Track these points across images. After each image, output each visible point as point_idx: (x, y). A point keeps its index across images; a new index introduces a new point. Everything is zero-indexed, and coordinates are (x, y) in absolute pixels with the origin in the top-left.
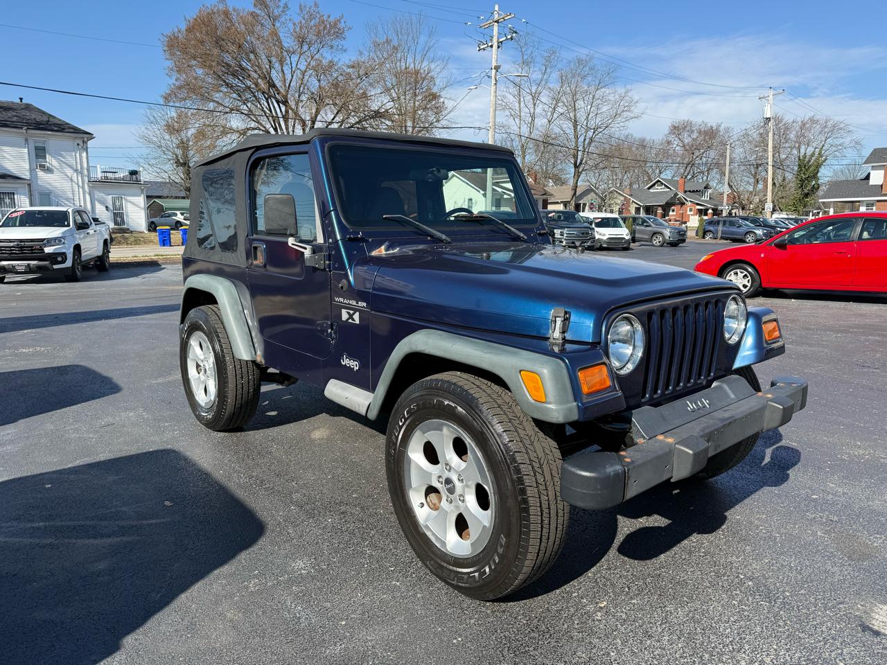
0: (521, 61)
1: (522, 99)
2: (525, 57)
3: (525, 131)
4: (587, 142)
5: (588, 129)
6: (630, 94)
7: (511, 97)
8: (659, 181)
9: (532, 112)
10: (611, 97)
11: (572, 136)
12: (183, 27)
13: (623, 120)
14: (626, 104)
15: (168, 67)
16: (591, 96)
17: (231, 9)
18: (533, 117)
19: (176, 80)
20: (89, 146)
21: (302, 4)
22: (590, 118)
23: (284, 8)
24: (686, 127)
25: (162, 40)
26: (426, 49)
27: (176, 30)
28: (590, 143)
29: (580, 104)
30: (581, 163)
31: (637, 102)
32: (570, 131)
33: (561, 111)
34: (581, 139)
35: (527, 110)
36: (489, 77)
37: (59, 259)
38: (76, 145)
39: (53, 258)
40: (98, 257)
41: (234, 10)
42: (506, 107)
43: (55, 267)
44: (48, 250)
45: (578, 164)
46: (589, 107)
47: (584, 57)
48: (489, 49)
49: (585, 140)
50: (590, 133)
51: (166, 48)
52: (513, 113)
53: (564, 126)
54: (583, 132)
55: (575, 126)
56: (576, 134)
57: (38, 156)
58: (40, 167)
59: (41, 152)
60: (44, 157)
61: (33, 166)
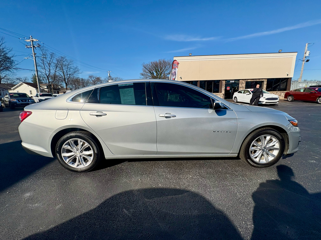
1: (45, 64)
2: (43, 53)
3: (48, 73)
4: (68, 77)
5: (67, 75)
6: (78, 67)
7: (41, 64)
9: (49, 68)
10: (73, 68)
13: (77, 73)
14: (77, 70)
16: (67, 66)
18: (50, 70)
22: (67, 72)
29: (64, 68)
31: (80, 70)
32: (62, 75)
34: (66, 77)
35: (47, 68)
36: (32, 56)
45: (66, 83)
46: (67, 69)
47: (63, 56)
48: (31, 48)
50: (68, 76)
52: (42, 68)
53: (60, 73)
54: (66, 75)
55: (64, 73)
56: (64, 75)
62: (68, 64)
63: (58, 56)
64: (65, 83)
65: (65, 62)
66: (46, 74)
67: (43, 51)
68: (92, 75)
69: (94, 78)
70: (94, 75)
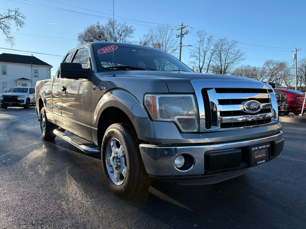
0: (199, 40)
6: (240, 51)
12: (84, 30)
13: (238, 60)
14: (240, 55)
15: (78, 44)
17: (100, 25)
18: (204, 60)
20: (51, 70)
21: (121, 23)
22: (226, 60)
24: (271, 62)
25: (77, 35)
26: (170, 36)
27: (81, 32)
28: (226, 69)
29: (222, 54)
31: (244, 54)
32: (220, 65)
33: (215, 57)
34: (223, 68)
35: (202, 57)
37: (22, 102)
38: (47, 70)
39: (20, 101)
46: (226, 56)
49: (225, 67)
50: (226, 65)
51: (78, 38)
52: (197, 58)
54: (224, 64)
55: (221, 62)
56: (221, 65)
57: (35, 73)
58: (36, 76)
59: (36, 72)
60: (37, 73)
61: (33, 76)
62: (229, 47)
63: (215, 40)
65: (226, 46)
66: (199, 66)
67: (201, 36)
68: (271, 60)
69: (274, 64)
70: (274, 60)
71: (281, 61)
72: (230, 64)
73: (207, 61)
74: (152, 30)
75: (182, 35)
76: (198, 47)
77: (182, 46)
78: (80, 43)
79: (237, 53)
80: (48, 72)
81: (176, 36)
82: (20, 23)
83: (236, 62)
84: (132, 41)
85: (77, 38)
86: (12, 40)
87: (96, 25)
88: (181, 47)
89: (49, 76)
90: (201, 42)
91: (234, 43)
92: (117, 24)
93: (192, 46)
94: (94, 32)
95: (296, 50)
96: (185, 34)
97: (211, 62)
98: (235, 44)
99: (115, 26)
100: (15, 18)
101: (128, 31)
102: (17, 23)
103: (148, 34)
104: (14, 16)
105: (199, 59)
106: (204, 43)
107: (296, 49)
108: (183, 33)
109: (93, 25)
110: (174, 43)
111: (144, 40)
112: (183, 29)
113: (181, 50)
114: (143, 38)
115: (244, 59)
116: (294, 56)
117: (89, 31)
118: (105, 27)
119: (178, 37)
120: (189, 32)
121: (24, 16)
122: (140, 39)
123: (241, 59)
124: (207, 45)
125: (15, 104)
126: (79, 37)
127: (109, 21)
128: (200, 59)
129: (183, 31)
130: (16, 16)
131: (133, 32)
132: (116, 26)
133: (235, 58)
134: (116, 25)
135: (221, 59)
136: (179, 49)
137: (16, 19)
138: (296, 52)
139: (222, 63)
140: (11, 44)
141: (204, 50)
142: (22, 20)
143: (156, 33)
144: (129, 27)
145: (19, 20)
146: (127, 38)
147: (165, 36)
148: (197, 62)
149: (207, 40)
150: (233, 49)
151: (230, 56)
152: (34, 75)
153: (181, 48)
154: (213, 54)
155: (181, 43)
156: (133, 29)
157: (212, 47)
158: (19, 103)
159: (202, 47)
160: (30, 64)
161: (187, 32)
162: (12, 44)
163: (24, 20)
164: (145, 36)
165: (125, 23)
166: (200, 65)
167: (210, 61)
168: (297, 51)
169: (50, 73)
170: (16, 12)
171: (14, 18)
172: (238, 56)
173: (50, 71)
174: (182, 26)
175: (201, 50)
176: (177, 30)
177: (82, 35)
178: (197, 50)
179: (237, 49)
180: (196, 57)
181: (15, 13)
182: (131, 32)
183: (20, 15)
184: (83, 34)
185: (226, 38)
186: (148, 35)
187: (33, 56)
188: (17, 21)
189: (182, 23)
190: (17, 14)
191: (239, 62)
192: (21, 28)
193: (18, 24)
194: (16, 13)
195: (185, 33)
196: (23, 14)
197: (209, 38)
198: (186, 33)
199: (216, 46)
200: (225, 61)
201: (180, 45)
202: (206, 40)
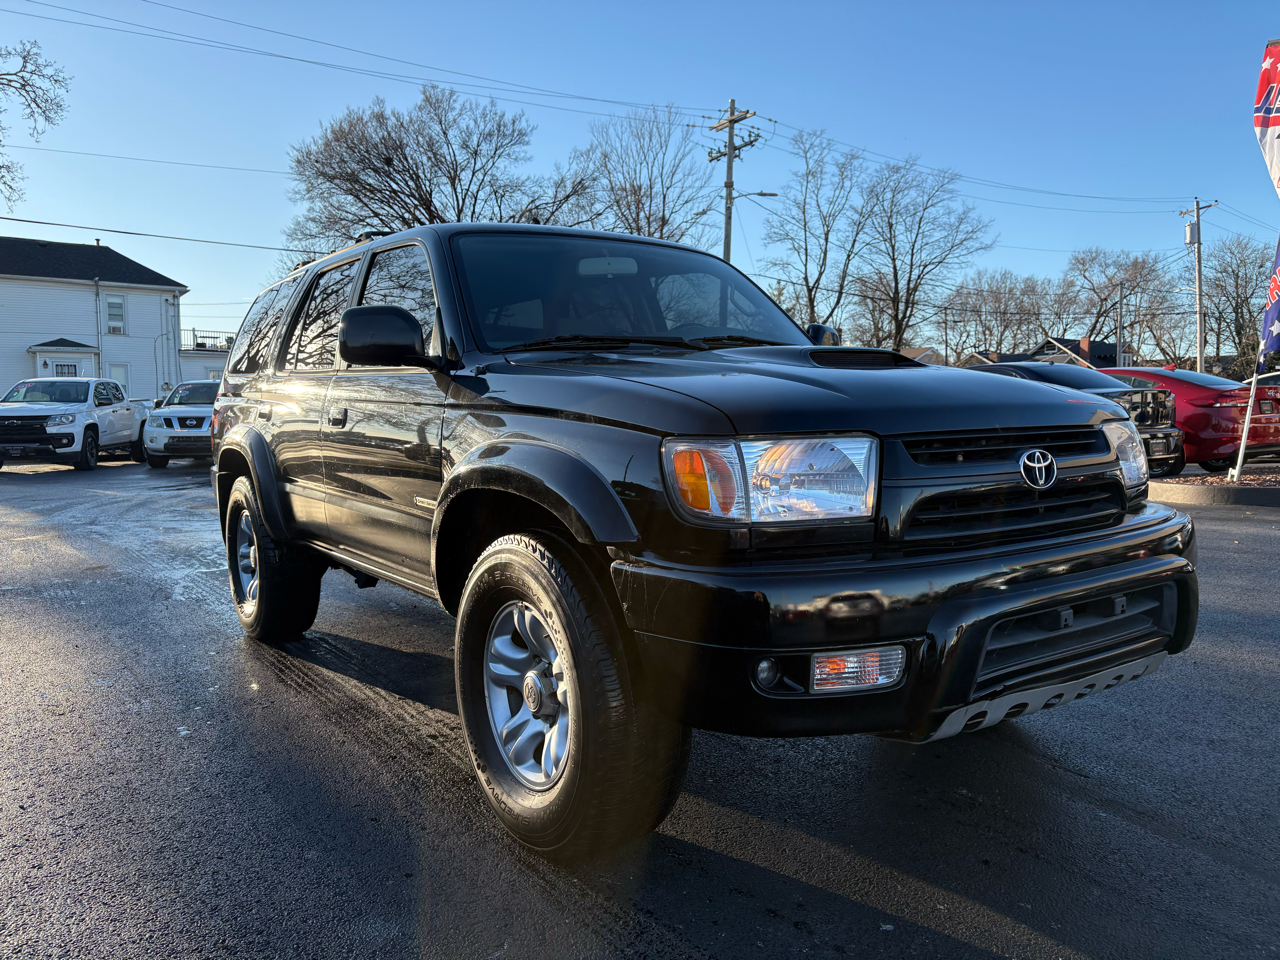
0: (803, 170)
4: (912, 286)
5: (912, 267)
6: (972, 215)
8: (1049, 342)
9: (824, 244)
10: (945, 219)
11: (891, 277)
12: (318, 133)
13: (965, 252)
14: (970, 229)
15: (293, 190)
16: (916, 218)
17: (388, 113)
18: (825, 253)
19: (309, 211)
20: (181, 302)
21: (474, 102)
22: (915, 251)
23: (461, 110)
24: (1094, 259)
25: (291, 154)
26: (680, 156)
27: (309, 140)
28: (915, 289)
29: (899, 229)
30: (904, 317)
31: (986, 226)
32: (888, 270)
33: (868, 239)
34: (902, 284)
35: (815, 240)
37: (65, 441)
38: (163, 302)
39: (57, 439)
40: (130, 442)
41: (393, 113)
42: (787, 237)
43: (58, 450)
44: (51, 430)
45: (900, 316)
46: (914, 236)
49: (909, 281)
50: (916, 272)
51: (294, 165)
52: (796, 245)
54: (908, 268)
55: (894, 260)
56: (895, 273)
57: (112, 316)
58: (114, 331)
59: (116, 311)
60: (120, 317)
61: (105, 330)
62: (926, 198)
63: (869, 170)
64: (895, 317)
65: (913, 193)
66: (806, 279)
67: (808, 155)
68: (1094, 249)
69: (1107, 266)
70: (1108, 250)
71: (1137, 253)
72: (933, 266)
73: (836, 256)
74: (604, 131)
75: (732, 151)
76: (800, 198)
77: (735, 194)
78: (303, 187)
79: (961, 221)
80: (167, 311)
81: (710, 153)
82: (45, 108)
83: (956, 260)
84: (524, 178)
85: (292, 168)
86: (10, 178)
87: (368, 112)
88: (730, 198)
89: (170, 329)
90: (810, 178)
91: (947, 180)
92: (458, 106)
93: (775, 195)
94: (363, 138)
95: (1199, 209)
96: (746, 145)
97: (855, 261)
98: (951, 186)
99: (451, 116)
100: (23, 85)
101: (506, 135)
102: (33, 105)
103: (591, 146)
104: (15, 74)
105: (803, 251)
106: (824, 182)
107: (1198, 203)
108: (738, 142)
109: (356, 110)
110: (698, 184)
111: (572, 171)
112: (736, 125)
113: (731, 213)
114: (570, 165)
115: (986, 248)
116: (1188, 229)
117: (340, 135)
118: (408, 118)
119: (716, 158)
120: (760, 139)
121: (60, 74)
122: (558, 168)
123: (978, 245)
124: (837, 192)
125: (37, 451)
126: (299, 162)
127: (424, 93)
128: (809, 247)
129: (736, 132)
130: (27, 76)
131: (526, 139)
132: (454, 114)
133: (949, 245)
134: (453, 109)
135: (893, 247)
136: (723, 210)
137: (28, 88)
138: (1198, 217)
139: (898, 263)
140: (7, 194)
141: (825, 210)
142: (52, 91)
143: (624, 144)
144: (508, 118)
145: (40, 92)
146: (501, 163)
147: (660, 155)
148: (796, 260)
149: (836, 170)
150: (940, 204)
151: (931, 236)
152: (109, 328)
153: (731, 203)
154: (859, 227)
155: (729, 185)
156: (528, 126)
157: (857, 200)
158: (51, 446)
159: (815, 197)
160: (91, 279)
161: (752, 139)
162: (13, 194)
163: (62, 91)
164: (578, 155)
165: (493, 104)
166: (809, 275)
167: (849, 256)
168: (1201, 211)
169: (177, 316)
170: (24, 58)
171: (18, 85)
172: (963, 235)
173: (176, 306)
174: (732, 114)
175: (812, 211)
176: (712, 128)
177: (309, 154)
178: (795, 212)
179: (957, 206)
180: (792, 239)
181: (21, 61)
182: (520, 137)
183: (44, 72)
184: (314, 148)
185: (911, 163)
186: (592, 149)
187: (101, 244)
188: (32, 95)
189: (733, 101)
190: (30, 67)
191: (969, 257)
192: (48, 127)
193: (37, 110)
194: (25, 62)
195: (747, 140)
196: (56, 66)
197: (843, 160)
198: (751, 143)
199: (873, 193)
200: (912, 255)
201: (724, 193)
202: (831, 169)
